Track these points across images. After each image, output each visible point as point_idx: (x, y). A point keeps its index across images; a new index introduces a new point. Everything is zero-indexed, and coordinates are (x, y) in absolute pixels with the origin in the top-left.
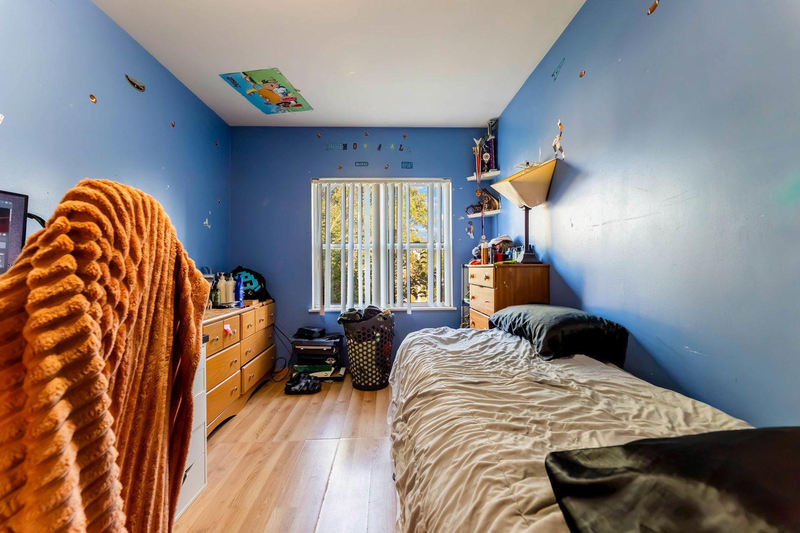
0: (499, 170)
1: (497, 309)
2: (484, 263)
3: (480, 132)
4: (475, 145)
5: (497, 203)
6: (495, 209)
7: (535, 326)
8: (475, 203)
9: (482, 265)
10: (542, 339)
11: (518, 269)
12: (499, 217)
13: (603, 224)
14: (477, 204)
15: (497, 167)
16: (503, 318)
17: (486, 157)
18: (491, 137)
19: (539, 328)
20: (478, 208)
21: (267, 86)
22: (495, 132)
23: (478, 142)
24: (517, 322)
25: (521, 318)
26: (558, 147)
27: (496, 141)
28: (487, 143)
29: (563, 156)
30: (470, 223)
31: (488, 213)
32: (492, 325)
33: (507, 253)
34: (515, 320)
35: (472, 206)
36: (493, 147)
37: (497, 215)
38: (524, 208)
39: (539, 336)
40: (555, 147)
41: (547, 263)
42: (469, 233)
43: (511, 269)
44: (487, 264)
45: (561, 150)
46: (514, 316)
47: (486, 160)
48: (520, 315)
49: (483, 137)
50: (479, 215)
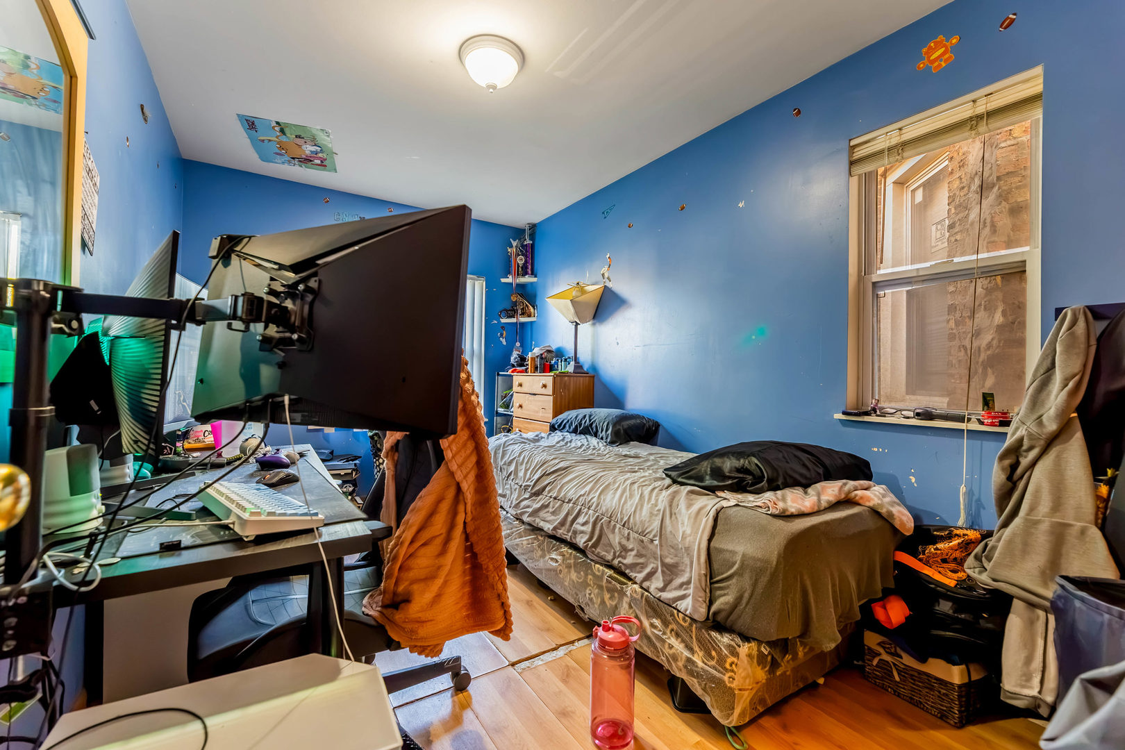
0: (536, 277)
1: (556, 414)
2: (531, 372)
3: (518, 232)
4: (511, 246)
5: (532, 310)
6: (529, 316)
7: (601, 424)
8: (509, 307)
9: (529, 374)
10: (609, 432)
11: (572, 378)
12: (534, 326)
13: (644, 346)
14: (510, 308)
15: (534, 274)
16: (568, 421)
17: (521, 260)
18: (528, 242)
19: (605, 424)
20: (511, 312)
21: (299, 141)
22: (532, 237)
23: (514, 244)
24: (583, 422)
25: (587, 417)
26: (606, 275)
27: (533, 246)
28: (523, 246)
29: (610, 285)
30: (503, 328)
31: (523, 320)
32: (553, 428)
33: (553, 362)
34: (581, 421)
35: (507, 310)
36: (529, 252)
37: (532, 322)
38: (575, 324)
39: (607, 430)
40: (603, 275)
41: (592, 373)
42: (501, 339)
43: (566, 378)
44: (534, 373)
45: (608, 278)
46: (580, 417)
47: (521, 263)
48: (585, 417)
49: (520, 239)
50: (513, 320)
